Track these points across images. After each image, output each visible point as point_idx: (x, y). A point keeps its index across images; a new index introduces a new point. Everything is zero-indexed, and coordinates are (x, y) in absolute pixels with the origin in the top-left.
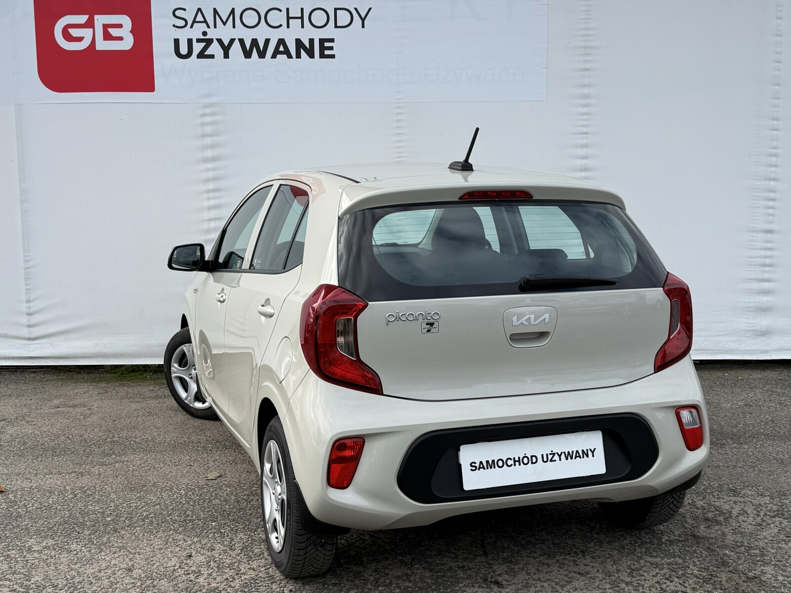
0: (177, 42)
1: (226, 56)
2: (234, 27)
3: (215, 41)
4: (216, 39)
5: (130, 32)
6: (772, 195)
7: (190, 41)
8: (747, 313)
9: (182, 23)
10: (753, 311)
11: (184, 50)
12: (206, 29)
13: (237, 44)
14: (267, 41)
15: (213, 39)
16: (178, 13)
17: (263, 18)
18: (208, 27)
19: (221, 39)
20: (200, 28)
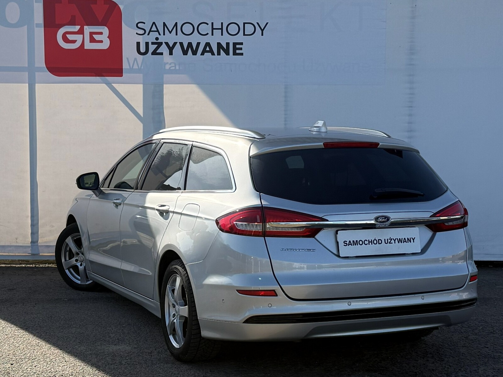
0: (138, 44)
1: (171, 53)
2: (177, 34)
3: (164, 43)
4: (165, 42)
5: (108, 37)
7: (147, 44)
9: (141, 32)
11: (143, 50)
12: (158, 36)
13: (178, 45)
14: (198, 44)
15: (162, 42)
16: (139, 25)
17: (196, 29)
18: (160, 34)
19: (167, 42)
20: (154, 35)
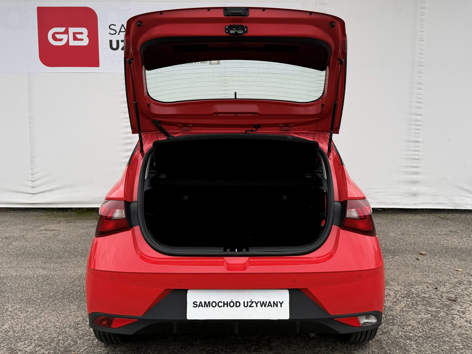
6: (418, 123)
8: (406, 184)
10: (409, 183)
